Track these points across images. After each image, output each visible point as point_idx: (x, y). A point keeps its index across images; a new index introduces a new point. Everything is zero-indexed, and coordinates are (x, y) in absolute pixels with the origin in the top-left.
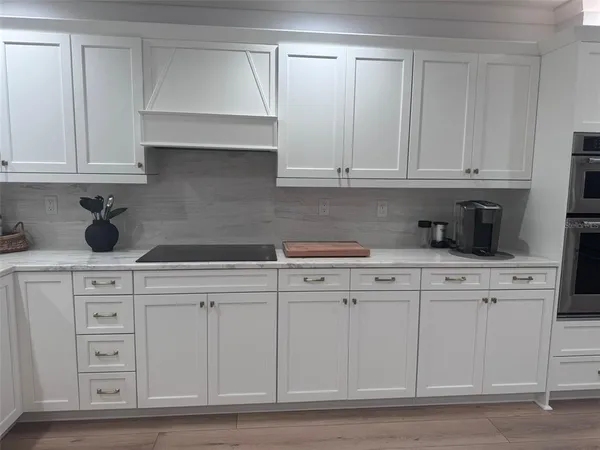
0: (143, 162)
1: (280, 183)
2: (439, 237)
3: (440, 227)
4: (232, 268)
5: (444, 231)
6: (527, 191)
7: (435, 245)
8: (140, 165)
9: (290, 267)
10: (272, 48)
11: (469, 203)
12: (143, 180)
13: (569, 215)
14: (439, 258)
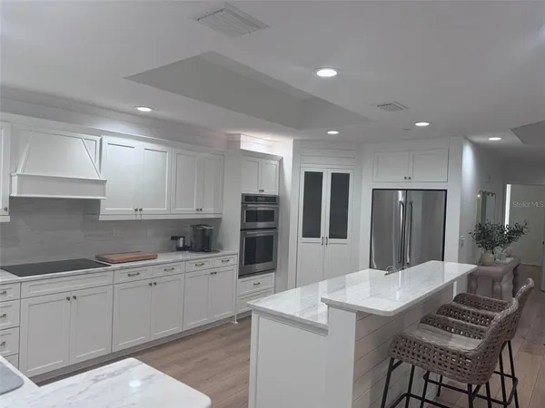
0: (8, 206)
1: (101, 218)
2: (181, 245)
3: (182, 239)
4: (87, 273)
5: (184, 241)
6: (221, 219)
7: (179, 249)
8: (6, 209)
9: (122, 268)
10: (98, 138)
11: (199, 226)
12: (8, 219)
13: (241, 230)
14: (181, 256)
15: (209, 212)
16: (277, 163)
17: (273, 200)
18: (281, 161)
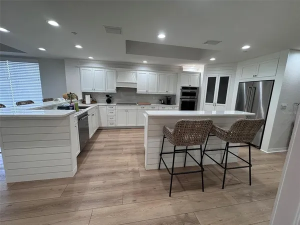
0: (116, 89)
1: (137, 93)
2: (163, 102)
6: (176, 95)
9: (139, 106)
10: (136, 72)
12: (116, 92)
13: (180, 99)
15: (171, 92)
16: (199, 75)
17: (196, 88)
18: (200, 74)
